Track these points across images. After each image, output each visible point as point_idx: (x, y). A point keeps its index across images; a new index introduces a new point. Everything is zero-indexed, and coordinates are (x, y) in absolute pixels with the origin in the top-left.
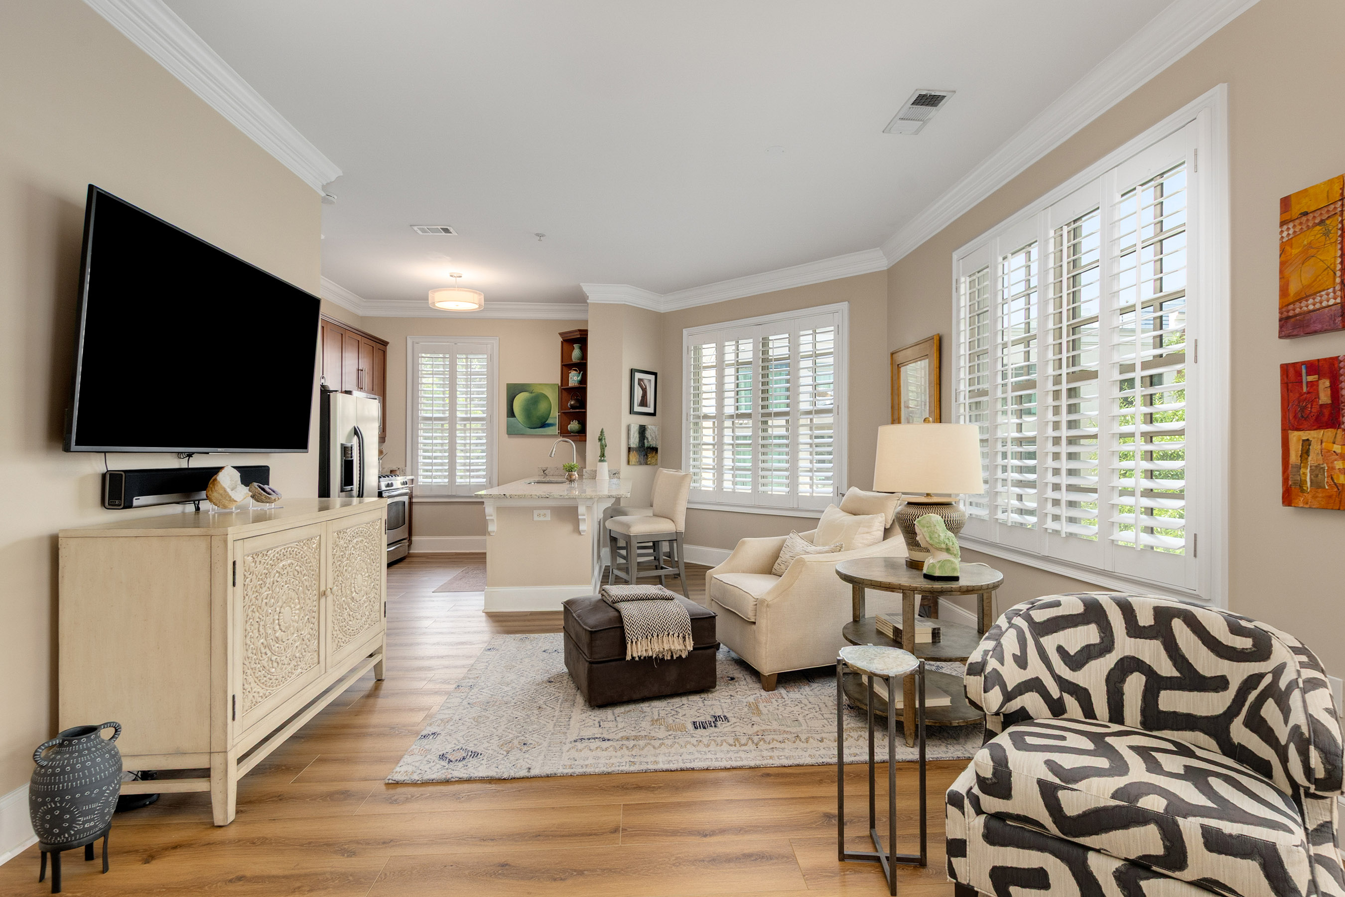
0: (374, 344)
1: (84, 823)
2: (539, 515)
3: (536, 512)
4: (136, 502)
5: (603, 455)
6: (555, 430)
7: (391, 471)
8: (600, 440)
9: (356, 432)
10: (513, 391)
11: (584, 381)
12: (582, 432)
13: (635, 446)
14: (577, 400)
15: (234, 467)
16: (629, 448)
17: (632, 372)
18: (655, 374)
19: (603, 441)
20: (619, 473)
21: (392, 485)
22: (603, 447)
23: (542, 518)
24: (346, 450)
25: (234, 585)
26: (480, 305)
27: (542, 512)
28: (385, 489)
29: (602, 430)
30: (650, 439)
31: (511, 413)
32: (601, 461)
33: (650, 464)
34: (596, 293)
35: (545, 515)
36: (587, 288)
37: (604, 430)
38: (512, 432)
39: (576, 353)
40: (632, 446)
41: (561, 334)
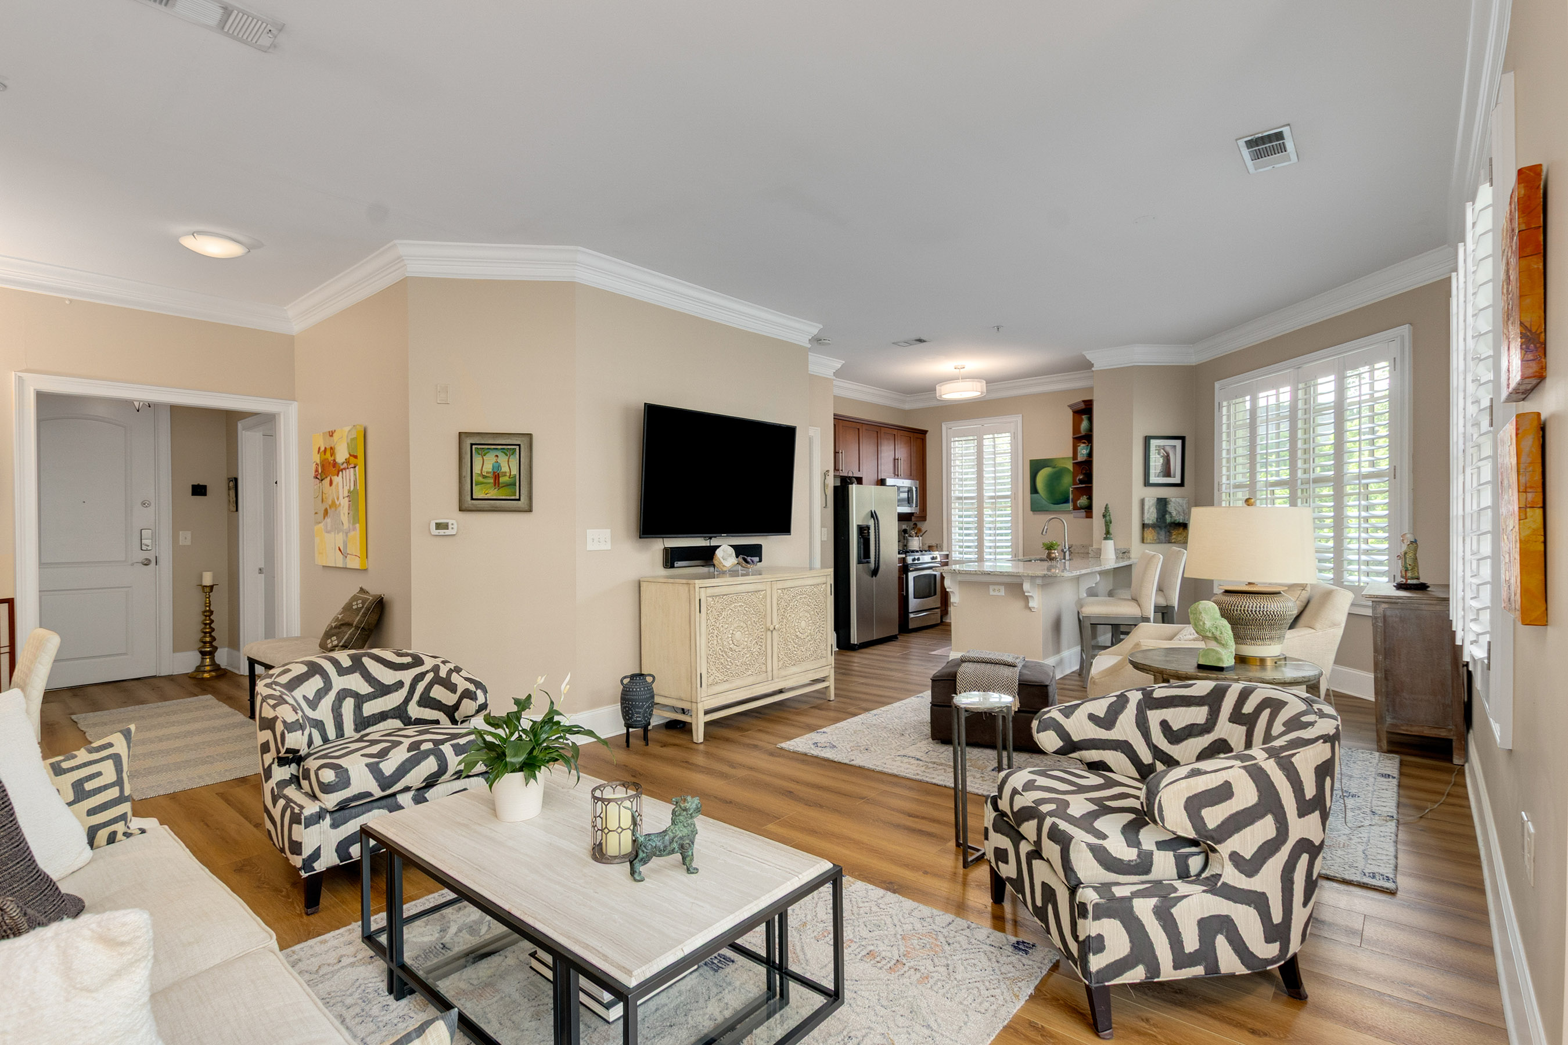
0: (911, 435)
1: (637, 717)
2: (994, 590)
3: (991, 587)
4: (676, 565)
5: (1108, 533)
6: (1070, 506)
7: (929, 547)
8: (1104, 516)
9: (873, 515)
10: (1036, 467)
11: (1090, 455)
12: (1088, 509)
13: (1151, 522)
14: (1084, 474)
15: (731, 546)
16: (1143, 524)
17: (1147, 440)
18: (1182, 439)
19: (1108, 518)
20: (1129, 552)
21: (918, 559)
22: (1108, 524)
23: (996, 593)
24: (863, 531)
25: (700, 612)
26: (982, 393)
27: (997, 587)
28: (911, 562)
29: (1107, 505)
30: (1174, 513)
31: (1034, 490)
32: (1106, 538)
33: (1175, 543)
34: (1102, 360)
35: (999, 590)
36: (1090, 356)
37: (1109, 506)
38: (1036, 508)
39: (1084, 424)
40: (1146, 522)
41: (1069, 406)
